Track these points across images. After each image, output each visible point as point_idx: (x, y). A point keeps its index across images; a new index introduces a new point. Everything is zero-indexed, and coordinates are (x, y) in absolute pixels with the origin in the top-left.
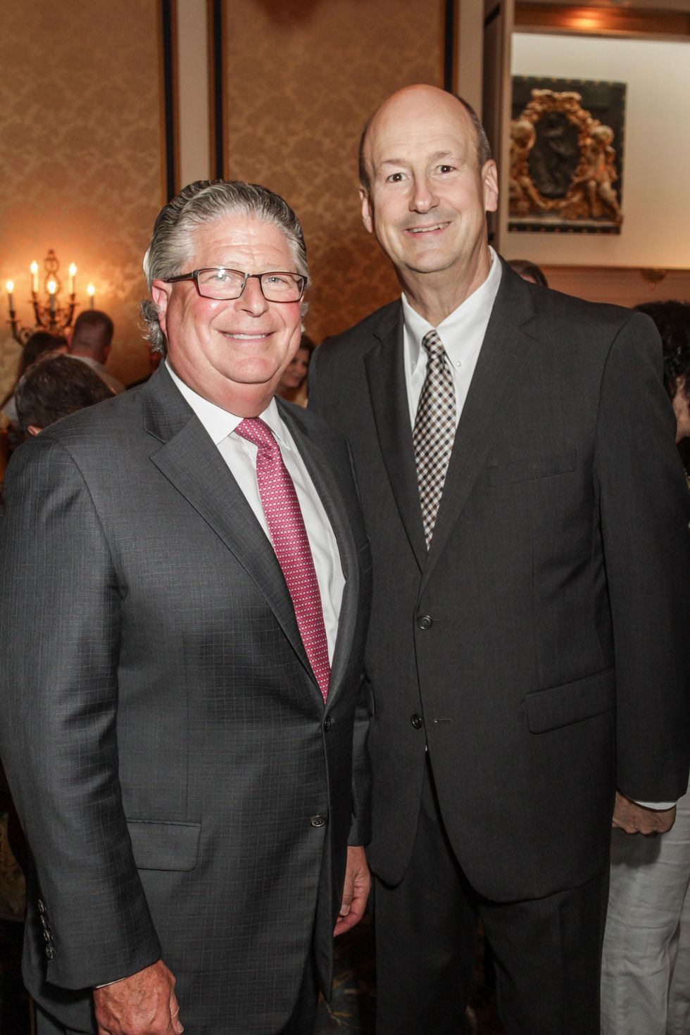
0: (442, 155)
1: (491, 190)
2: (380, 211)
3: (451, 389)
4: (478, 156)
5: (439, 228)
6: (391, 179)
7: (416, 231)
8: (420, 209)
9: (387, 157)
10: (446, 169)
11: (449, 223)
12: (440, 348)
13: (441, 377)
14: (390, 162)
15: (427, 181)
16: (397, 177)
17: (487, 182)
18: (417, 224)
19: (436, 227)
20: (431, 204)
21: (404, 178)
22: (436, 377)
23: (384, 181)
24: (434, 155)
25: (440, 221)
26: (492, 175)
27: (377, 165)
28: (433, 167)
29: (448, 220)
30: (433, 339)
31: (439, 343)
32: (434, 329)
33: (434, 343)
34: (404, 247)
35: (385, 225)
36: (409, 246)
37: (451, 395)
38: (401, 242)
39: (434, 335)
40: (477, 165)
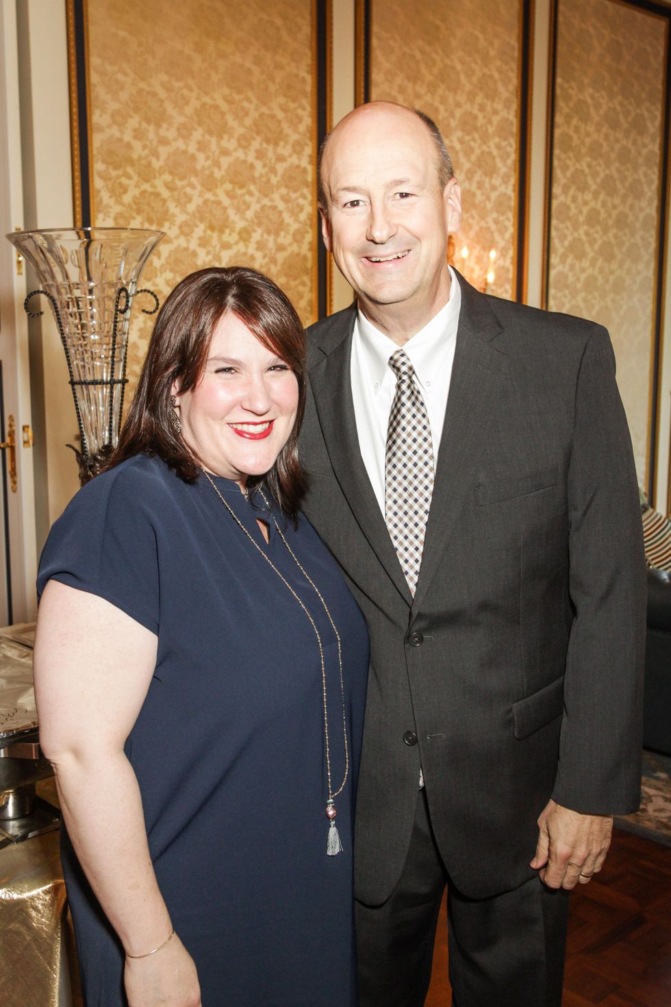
0: (400, 182)
1: (454, 210)
2: (338, 237)
3: (423, 410)
4: (439, 178)
5: (398, 258)
6: (349, 205)
7: (374, 259)
8: (377, 240)
9: (344, 184)
10: (404, 195)
11: (409, 251)
12: (411, 368)
13: (414, 410)
14: (347, 189)
15: (385, 208)
16: (354, 204)
17: (450, 201)
18: (375, 253)
19: (395, 256)
20: (388, 235)
21: (361, 203)
22: (409, 410)
23: (340, 207)
24: (391, 183)
25: (399, 250)
26: (456, 194)
27: (334, 192)
28: (391, 194)
29: (409, 248)
30: (403, 359)
31: (409, 364)
32: (400, 348)
33: (403, 364)
34: (363, 276)
35: (343, 252)
36: (369, 276)
37: (424, 416)
38: (359, 269)
39: (403, 355)
40: (438, 188)
